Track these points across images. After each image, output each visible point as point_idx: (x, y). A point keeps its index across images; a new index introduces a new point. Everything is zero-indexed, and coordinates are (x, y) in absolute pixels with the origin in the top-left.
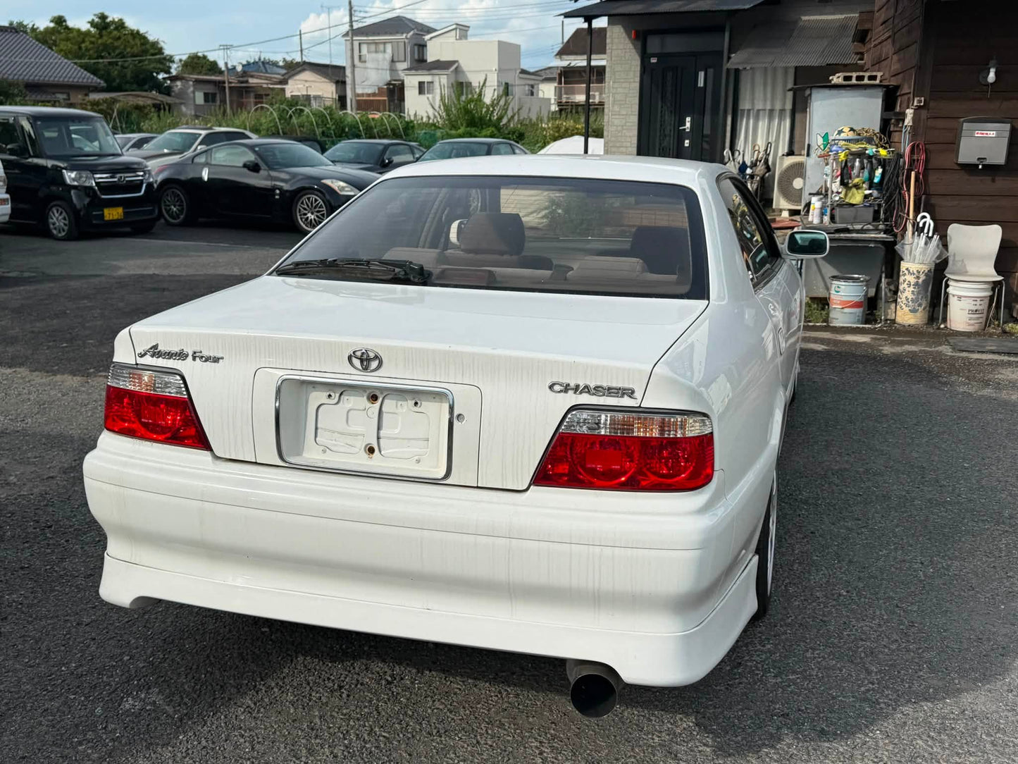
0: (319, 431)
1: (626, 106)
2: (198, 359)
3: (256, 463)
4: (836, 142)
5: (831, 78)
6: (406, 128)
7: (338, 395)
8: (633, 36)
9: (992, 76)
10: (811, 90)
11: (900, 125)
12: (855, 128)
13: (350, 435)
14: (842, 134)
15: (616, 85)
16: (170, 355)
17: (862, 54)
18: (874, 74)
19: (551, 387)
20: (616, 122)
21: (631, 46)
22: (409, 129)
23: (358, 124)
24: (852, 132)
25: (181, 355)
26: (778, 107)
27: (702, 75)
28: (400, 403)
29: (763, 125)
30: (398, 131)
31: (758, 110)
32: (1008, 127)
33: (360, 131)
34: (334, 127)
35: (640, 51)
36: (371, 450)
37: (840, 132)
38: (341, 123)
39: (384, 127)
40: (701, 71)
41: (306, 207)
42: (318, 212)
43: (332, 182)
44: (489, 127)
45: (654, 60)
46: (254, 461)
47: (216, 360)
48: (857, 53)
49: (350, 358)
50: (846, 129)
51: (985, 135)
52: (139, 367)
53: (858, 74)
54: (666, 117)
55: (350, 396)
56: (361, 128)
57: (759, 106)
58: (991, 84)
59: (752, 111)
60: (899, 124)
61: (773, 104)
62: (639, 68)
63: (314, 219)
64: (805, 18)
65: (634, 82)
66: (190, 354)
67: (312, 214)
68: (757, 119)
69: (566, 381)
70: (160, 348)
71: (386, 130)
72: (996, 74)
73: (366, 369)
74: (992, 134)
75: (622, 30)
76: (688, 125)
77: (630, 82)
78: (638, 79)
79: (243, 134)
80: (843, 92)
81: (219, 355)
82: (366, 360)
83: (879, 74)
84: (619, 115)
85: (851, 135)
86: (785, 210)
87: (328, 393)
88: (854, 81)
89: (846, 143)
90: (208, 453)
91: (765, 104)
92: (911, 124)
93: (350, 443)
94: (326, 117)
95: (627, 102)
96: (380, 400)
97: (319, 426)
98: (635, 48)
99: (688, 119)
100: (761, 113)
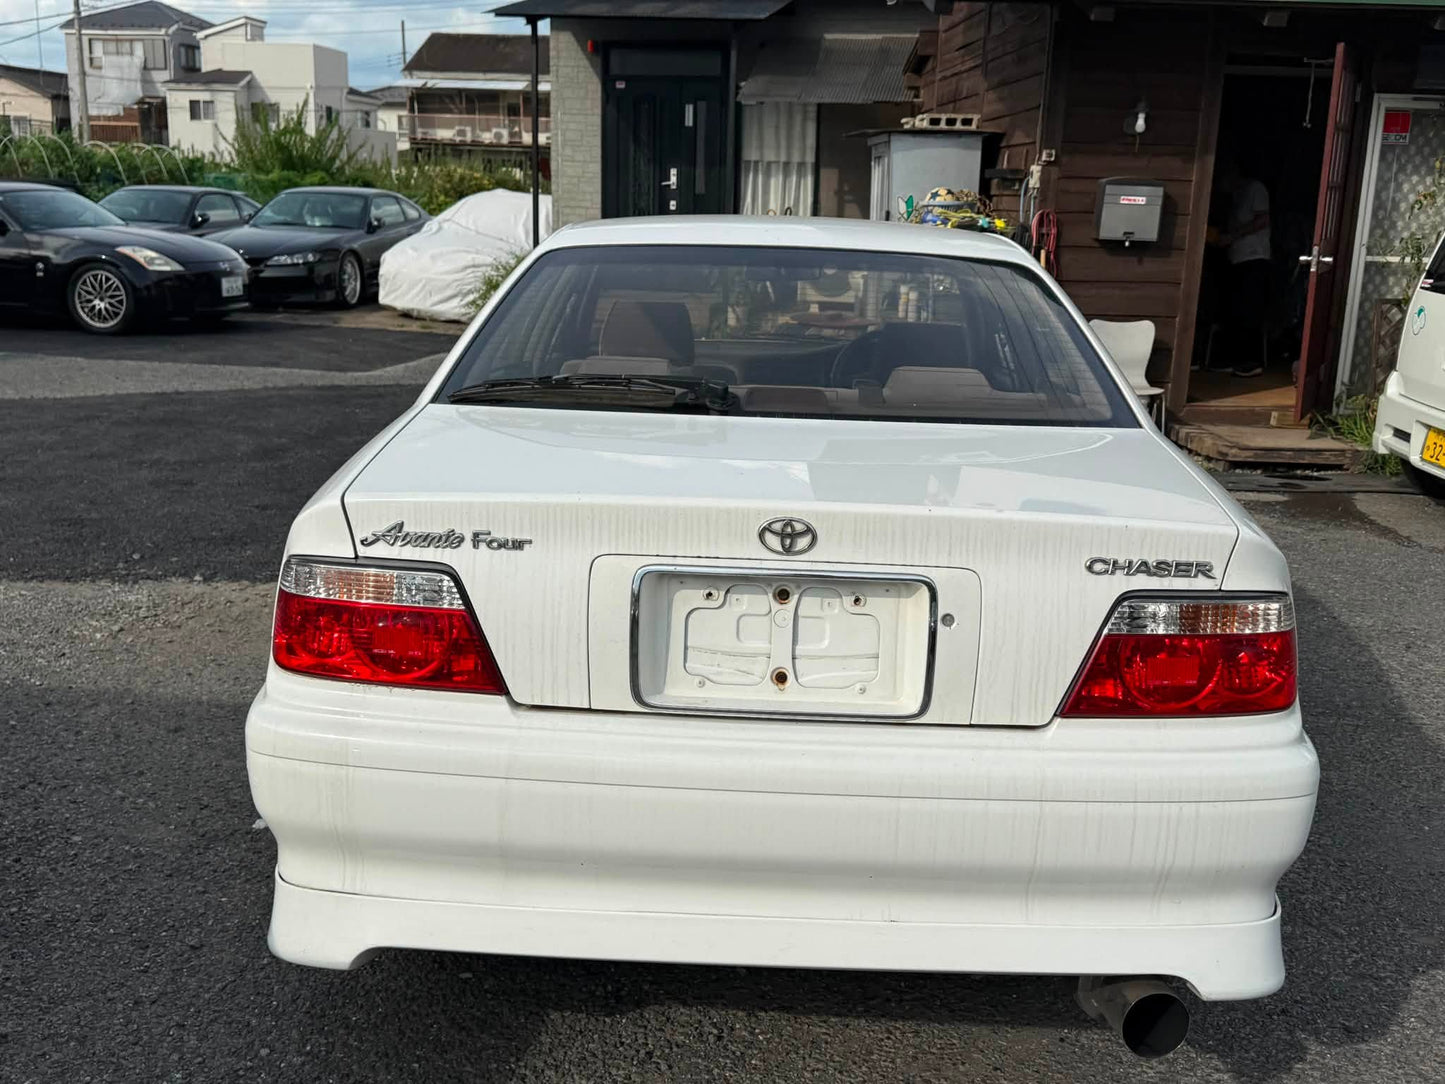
0: (690, 652)
1: (582, 148)
2: (483, 546)
3: (590, 710)
4: (930, 208)
5: (904, 121)
6: (189, 168)
7: (722, 593)
8: (589, 49)
9: (1140, 124)
10: (889, 136)
11: (1017, 187)
12: (953, 190)
13: (743, 655)
14: (938, 199)
15: (566, 118)
16: (426, 540)
17: (917, 89)
18: (969, 116)
19: (1090, 568)
20: (570, 171)
21: (585, 62)
22: (194, 171)
23: (115, 161)
24: (950, 196)
25: (452, 540)
26: (796, 158)
27: (689, 110)
28: (827, 601)
29: (775, 183)
30: (177, 173)
31: (769, 164)
32: (1160, 191)
33: (119, 172)
34: (77, 166)
35: (599, 68)
36: (781, 678)
37: (935, 195)
38: (89, 159)
39: (156, 168)
40: (689, 103)
41: (90, 289)
42: (112, 297)
43: (134, 251)
44: (315, 170)
45: (621, 85)
46: (587, 706)
47: (518, 545)
48: (911, 88)
49: (761, 536)
50: (943, 192)
51: (1133, 202)
52: (359, 562)
53: (948, 116)
54: (642, 168)
55: (742, 593)
56: (120, 168)
57: (770, 156)
58: (1139, 134)
59: (760, 164)
60: (1014, 185)
61: (789, 154)
62: (598, 95)
63: (106, 309)
64: (828, 36)
65: (593, 115)
66: (469, 537)
67: (102, 300)
68: (767, 176)
69: (1110, 556)
70: (406, 529)
71: (160, 171)
72: (1146, 120)
73: (788, 550)
74: (1141, 200)
75: (573, 39)
76: (673, 179)
77: (586, 115)
78: (598, 111)
80: (931, 140)
81: (525, 537)
82: (790, 534)
83: (976, 118)
84: (573, 161)
85: (950, 200)
86: (814, 302)
87: (707, 591)
88: (943, 126)
89: (943, 210)
90: (502, 699)
91: (778, 154)
92: (1038, 186)
93: (745, 669)
94: (63, 150)
95: (585, 143)
96: (794, 599)
97: (689, 644)
98: (593, 65)
99: (673, 171)
100: (773, 166)
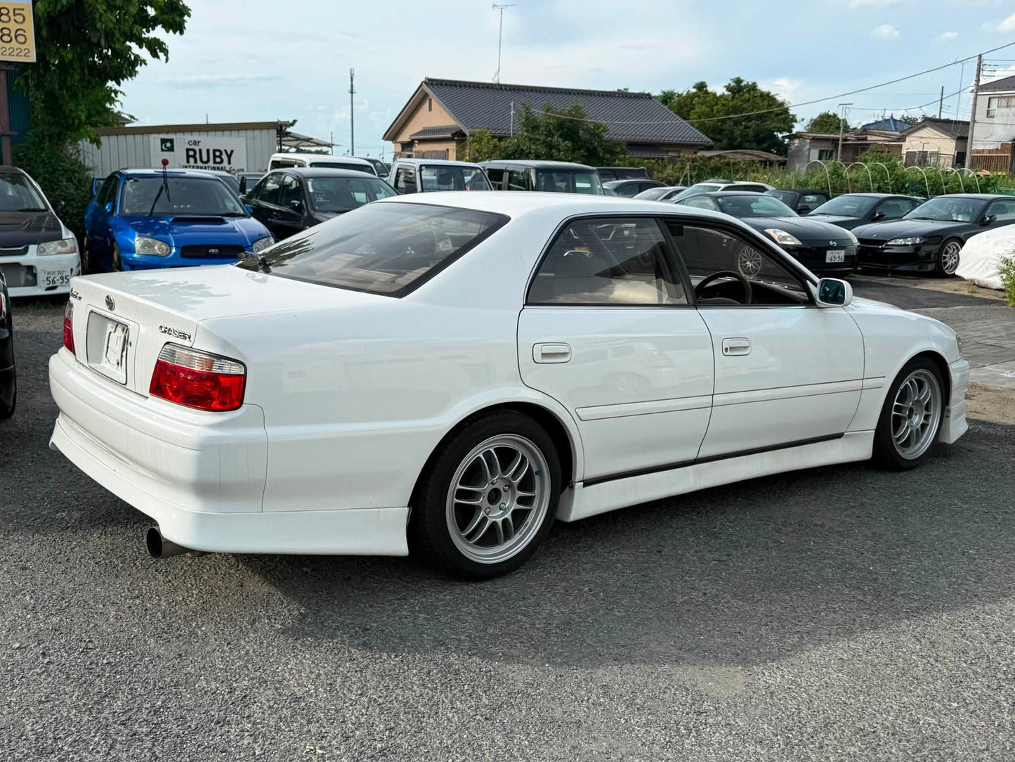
0: (108, 349)
2: (77, 298)
13: (115, 353)
19: (160, 328)
33: (926, 187)
36: (118, 364)
41: (746, 255)
42: (755, 260)
43: (775, 232)
47: (80, 298)
49: (106, 302)
55: (119, 328)
56: (927, 184)
63: (752, 267)
66: (76, 295)
67: (751, 262)
69: (165, 325)
71: (959, 186)
73: (110, 308)
79: (763, 187)
82: (109, 302)
87: (111, 325)
90: (74, 356)
94: (886, 172)
96: (125, 332)
97: (108, 346)
